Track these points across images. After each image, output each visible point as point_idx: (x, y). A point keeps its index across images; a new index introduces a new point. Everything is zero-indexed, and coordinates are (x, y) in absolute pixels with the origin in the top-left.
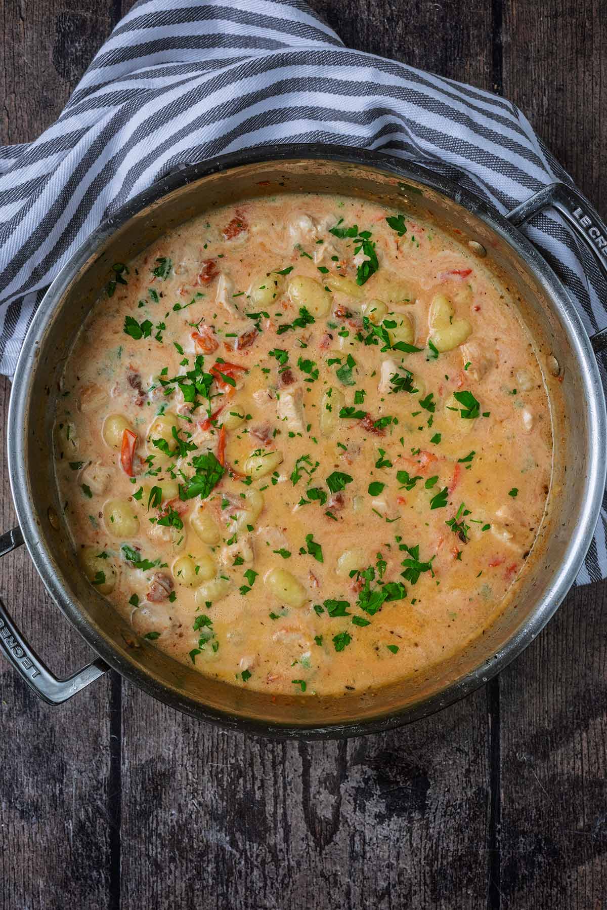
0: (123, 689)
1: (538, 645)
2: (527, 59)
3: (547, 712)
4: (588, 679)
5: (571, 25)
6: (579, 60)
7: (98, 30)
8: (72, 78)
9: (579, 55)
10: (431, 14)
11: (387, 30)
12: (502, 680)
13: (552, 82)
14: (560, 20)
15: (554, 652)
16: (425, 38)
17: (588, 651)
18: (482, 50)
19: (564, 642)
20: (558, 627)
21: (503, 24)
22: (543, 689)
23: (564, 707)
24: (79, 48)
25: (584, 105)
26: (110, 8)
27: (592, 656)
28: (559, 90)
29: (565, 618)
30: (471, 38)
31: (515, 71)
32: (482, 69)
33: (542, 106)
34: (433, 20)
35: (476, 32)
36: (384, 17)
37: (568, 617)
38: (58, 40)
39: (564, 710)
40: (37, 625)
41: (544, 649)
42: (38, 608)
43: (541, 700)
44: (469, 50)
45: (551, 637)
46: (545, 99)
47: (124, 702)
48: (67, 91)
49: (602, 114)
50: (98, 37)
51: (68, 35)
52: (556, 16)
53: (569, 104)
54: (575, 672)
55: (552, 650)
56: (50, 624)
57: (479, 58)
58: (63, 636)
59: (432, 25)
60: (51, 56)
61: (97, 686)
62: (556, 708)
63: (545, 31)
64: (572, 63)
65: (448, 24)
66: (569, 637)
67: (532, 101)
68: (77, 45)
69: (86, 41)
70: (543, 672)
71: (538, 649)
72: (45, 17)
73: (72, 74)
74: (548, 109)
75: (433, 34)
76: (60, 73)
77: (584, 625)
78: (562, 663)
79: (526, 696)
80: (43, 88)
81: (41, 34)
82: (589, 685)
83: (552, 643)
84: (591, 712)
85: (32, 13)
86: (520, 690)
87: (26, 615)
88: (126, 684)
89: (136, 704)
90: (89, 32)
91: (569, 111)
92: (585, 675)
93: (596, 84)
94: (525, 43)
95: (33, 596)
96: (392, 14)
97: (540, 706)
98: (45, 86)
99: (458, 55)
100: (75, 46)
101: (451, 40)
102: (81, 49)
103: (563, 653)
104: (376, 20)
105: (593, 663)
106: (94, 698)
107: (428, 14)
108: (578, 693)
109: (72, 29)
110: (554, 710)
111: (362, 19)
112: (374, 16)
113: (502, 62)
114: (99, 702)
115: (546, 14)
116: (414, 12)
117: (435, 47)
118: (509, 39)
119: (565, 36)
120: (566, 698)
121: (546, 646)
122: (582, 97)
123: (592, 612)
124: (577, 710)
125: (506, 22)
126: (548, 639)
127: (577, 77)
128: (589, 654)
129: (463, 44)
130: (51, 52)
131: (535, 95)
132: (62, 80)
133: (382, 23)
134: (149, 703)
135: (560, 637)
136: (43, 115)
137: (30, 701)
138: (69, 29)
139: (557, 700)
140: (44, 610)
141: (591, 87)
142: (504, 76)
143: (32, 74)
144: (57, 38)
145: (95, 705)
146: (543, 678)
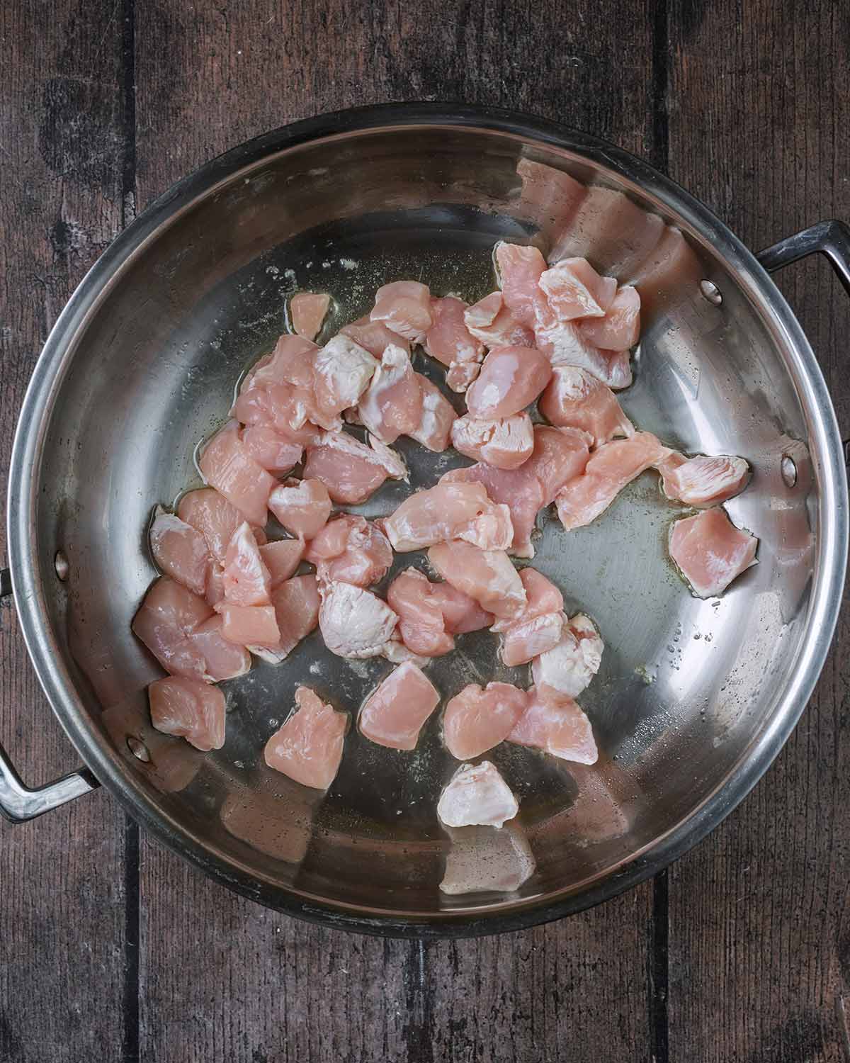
0: (141, 1026)
1: (722, 959)
2: (703, 133)
3: (735, 1053)
4: (792, 1005)
5: (765, 85)
6: (776, 133)
7: (102, 102)
8: (66, 171)
9: (776, 127)
10: (567, 73)
11: (506, 95)
12: (672, 1009)
13: (738, 165)
14: (749, 76)
15: (745, 968)
16: (560, 105)
17: (793, 966)
18: (641, 122)
19: (759, 954)
20: (750, 933)
21: (669, 84)
22: (729, 1020)
23: (758, 1046)
24: (75, 128)
25: (783, 197)
26: (118, 71)
27: (798, 973)
28: (748, 176)
29: (760, 921)
30: (624, 105)
31: (686, 149)
32: (639, 150)
33: (725, 198)
34: (570, 81)
35: (630, 97)
36: (501, 77)
37: (764, 918)
38: (47, 118)
39: (759, 1051)
40: (21, 938)
41: (730, 964)
42: (22, 914)
43: (727, 1038)
44: (621, 122)
45: (740, 947)
46: (728, 189)
47: (143, 1045)
48: (59, 190)
49: (809, 209)
50: (102, 113)
51: (60, 110)
52: (743, 72)
53: (762, 196)
54: (773, 995)
55: (742, 966)
56: (39, 936)
57: (634, 133)
58: (57, 952)
59: (569, 88)
60: (36, 141)
61: (105, 1023)
62: (747, 1047)
63: (728, 93)
64: (765, 138)
65: (591, 86)
66: (766, 947)
67: (710, 191)
68: (72, 123)
69: (84, 119)
70: (729, 996)
71: (722, 964)
72: (28, 86)
73: (66, 164)
74: (732, 204)
75: (569, 101)
76: (48, 163)
77: (786, 929)
78: (756, 983)
79: (706, 1030)
80: (25, 185)
81: (23, 110)
82: (793, 1014)
83: (742, 955)
84: (796, 1052)
85: (10, 80)
86: (697, 1022)
87: (6, 923)
88: (145, 1020)
89: (159, 1047)
90: (89, 105)
91: (763, 205)
92: (789, 1000)
93: (800, 169)
94: (700, 110)
95: (15, 897)
96: (512, 72)
97: (725, 1043)
98: (29, 182)
99: (605, 129)
100: (70, 125)
101: (595, 109)
102: (78, 130)
103: (756, 969)
104: (490, 81)
105: (799, 984)
106: (101, 1038)
107: (564, 71)
108: (778, 1025)
109: (65, 101)
110: (744, 1050)
111: (470, 80)
112: (487, 76)
113: (667, 138)
114: (108, 1044)
115: (728, 68)
116: (544, 70)
117: (574, 117)
118: (677, 105)
119: (755, 100)
120: (762, 1032)
121: (733, 961)
122: (780, 184)
123: (798, 912)
124: (776, 1051)
125: (672, 81)
126: (736, 951)
127: (773, 158)
128: (794, 971)
129: (612, 114)
130: (36, 135)
131: (714, 184)
132: (52, 173)
133: (500, 86)
134: (178, 1044)
135: (753, 947)
136: (25, 222)
137: (11, 1044)
138: (61, 101)
139: (748, 1036)
140: (30, 915)
141: (793, 172)
142: (670, 157)
143: (10, 165)
144: (44, 115)
145: (102, 1049)
146: (730, 1005)
